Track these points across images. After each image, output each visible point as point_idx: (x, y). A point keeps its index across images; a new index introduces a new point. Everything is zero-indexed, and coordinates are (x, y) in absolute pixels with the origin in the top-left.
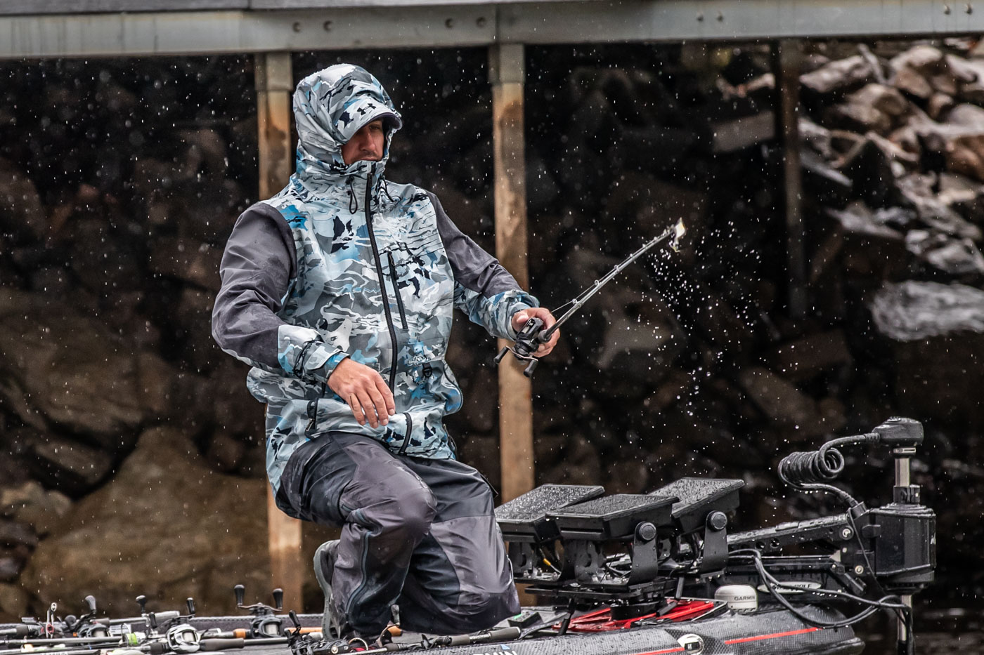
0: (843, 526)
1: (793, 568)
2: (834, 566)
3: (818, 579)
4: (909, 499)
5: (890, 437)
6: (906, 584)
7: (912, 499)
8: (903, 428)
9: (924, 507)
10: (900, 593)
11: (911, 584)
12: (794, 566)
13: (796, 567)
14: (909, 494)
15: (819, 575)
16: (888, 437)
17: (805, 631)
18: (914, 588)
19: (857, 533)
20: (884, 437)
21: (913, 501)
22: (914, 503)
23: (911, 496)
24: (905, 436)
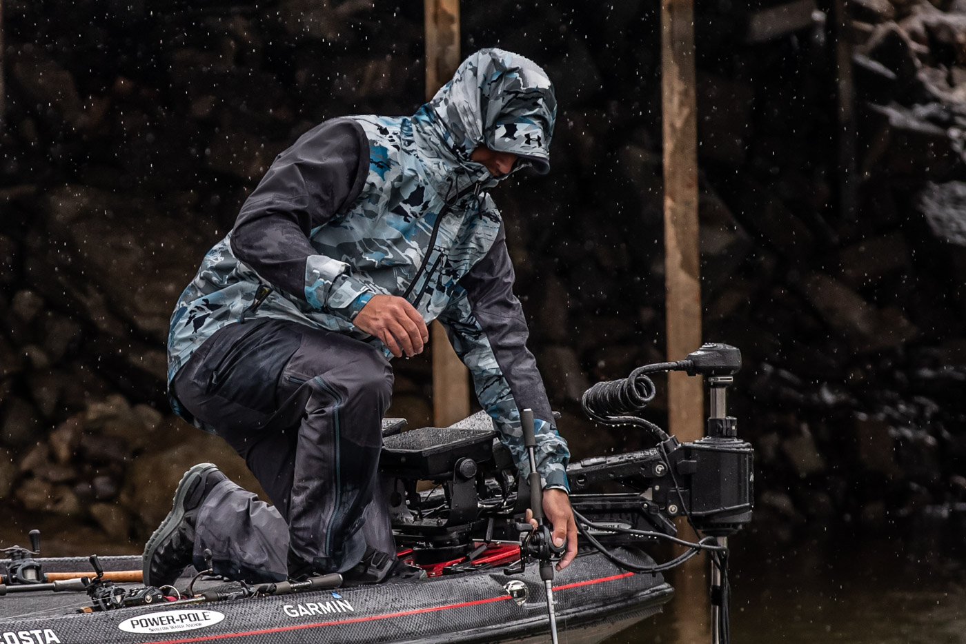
0: (656, 462)
1: (601, 508)
2: (646, 505)
3: (628, 519)
4: (724, 432)
5: (704, 365)
6: (723, 525)
7: (728, 432)
8: (718, 355)
9: (742, 441)
10: (717, 534)
11: (729, 525)
12: (602, 505)
13: (604, 506)
14: (725, 427)
15: (629, 515)
16: (701, 364)
17: (621, 576)
18: (731, 528)
19: (671, 469)
20: (698, 365)
21: (729, 435)
22: (730, 437)
23: (727, 429)
24: (721, 364)
